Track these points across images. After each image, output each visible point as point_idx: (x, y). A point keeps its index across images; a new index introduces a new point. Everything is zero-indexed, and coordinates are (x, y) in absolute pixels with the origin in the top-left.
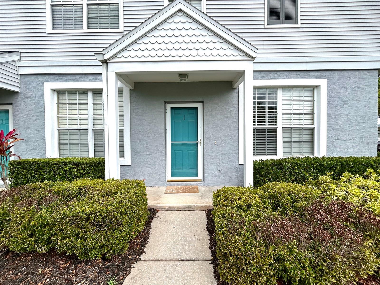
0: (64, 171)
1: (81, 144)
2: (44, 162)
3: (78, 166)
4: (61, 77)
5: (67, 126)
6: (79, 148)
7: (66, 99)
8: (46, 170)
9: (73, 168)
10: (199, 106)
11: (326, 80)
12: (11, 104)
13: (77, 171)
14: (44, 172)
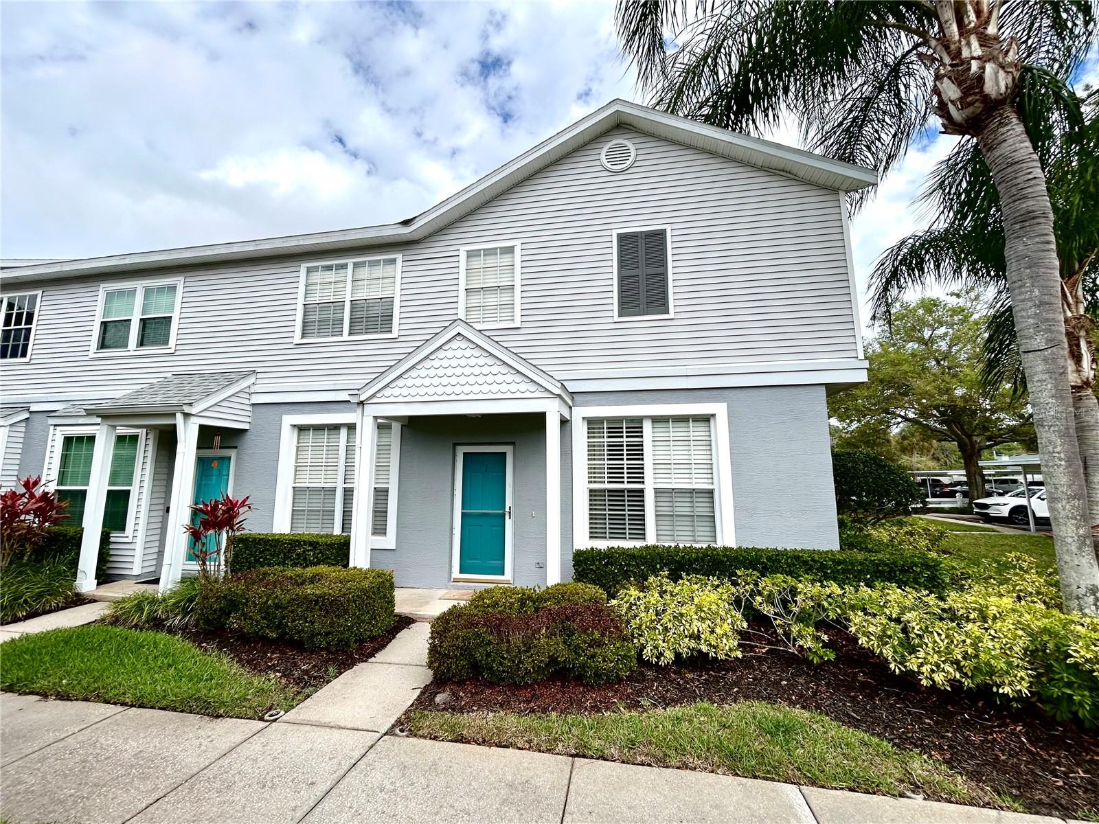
0: (297, 555)
1: (323, 511)
2: (272, 540)
3: (315, 548)
4: (306, 407)
5: (307, 480)
6: (321, 517)
7: (310, 438)
8: (274, 551)
9: (308, 551)
10: (508, 450)
11: (726, 404)
12: (236, 447)
13: (314, 555)
14: (271, 555)
